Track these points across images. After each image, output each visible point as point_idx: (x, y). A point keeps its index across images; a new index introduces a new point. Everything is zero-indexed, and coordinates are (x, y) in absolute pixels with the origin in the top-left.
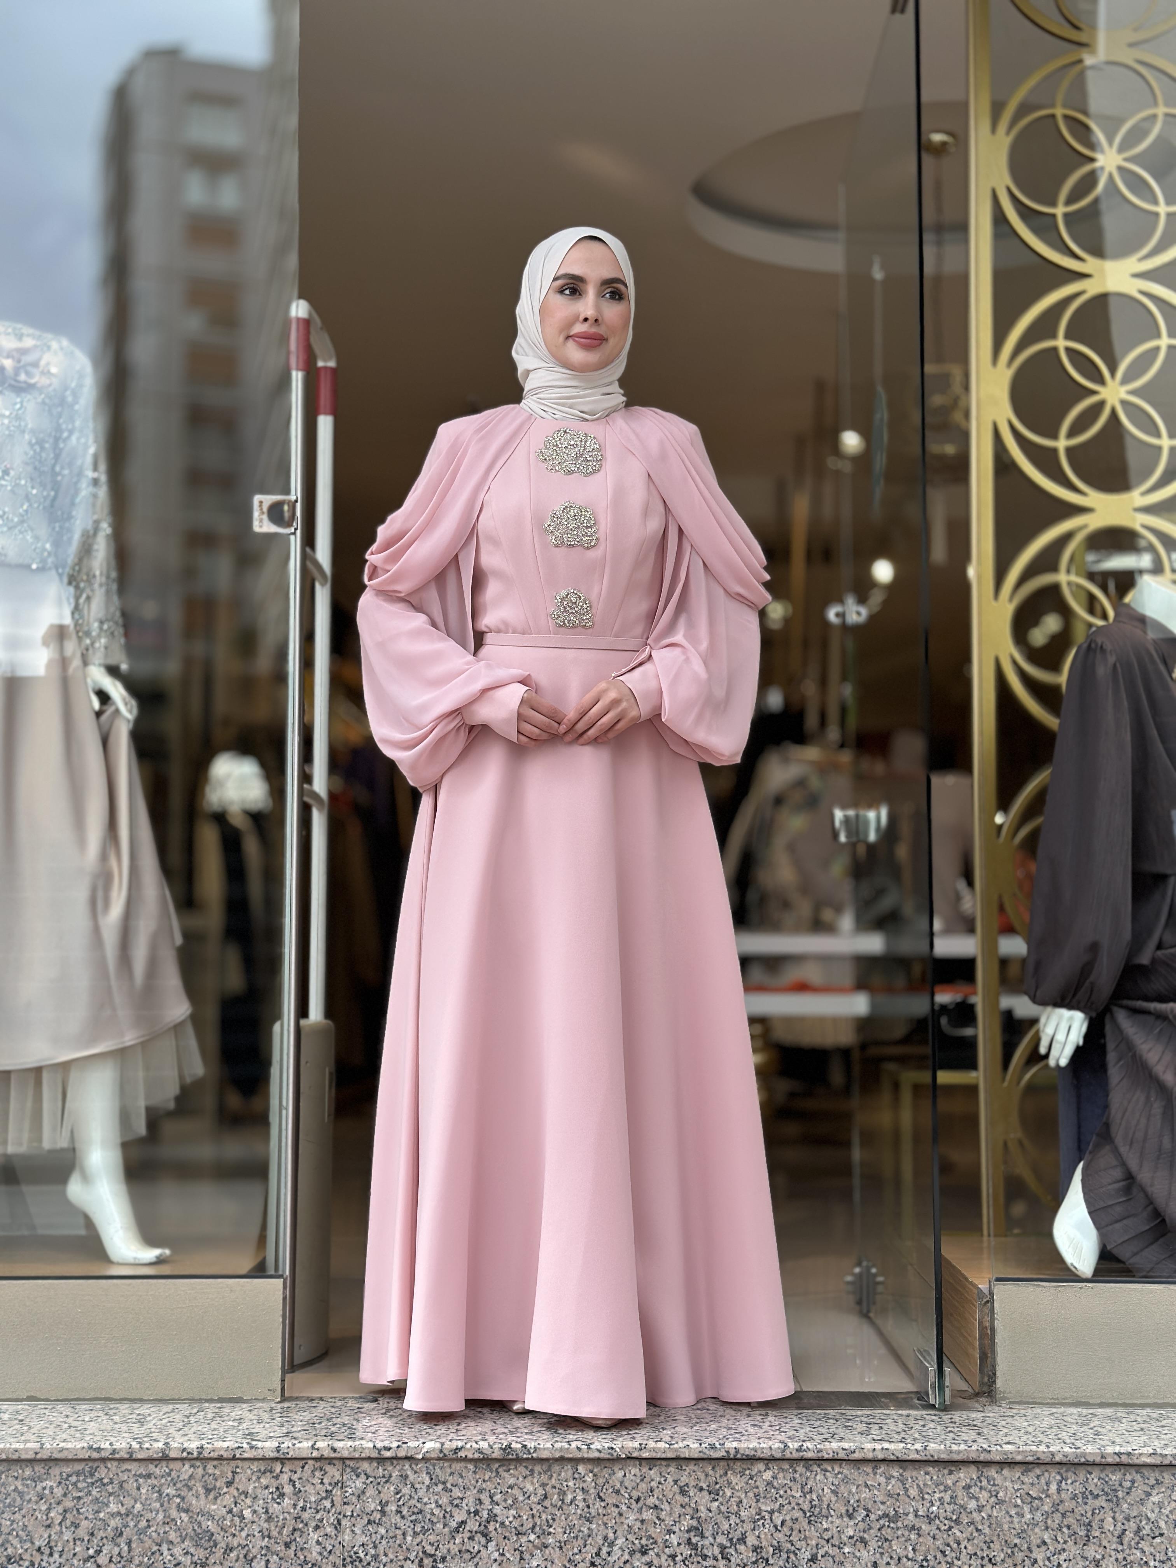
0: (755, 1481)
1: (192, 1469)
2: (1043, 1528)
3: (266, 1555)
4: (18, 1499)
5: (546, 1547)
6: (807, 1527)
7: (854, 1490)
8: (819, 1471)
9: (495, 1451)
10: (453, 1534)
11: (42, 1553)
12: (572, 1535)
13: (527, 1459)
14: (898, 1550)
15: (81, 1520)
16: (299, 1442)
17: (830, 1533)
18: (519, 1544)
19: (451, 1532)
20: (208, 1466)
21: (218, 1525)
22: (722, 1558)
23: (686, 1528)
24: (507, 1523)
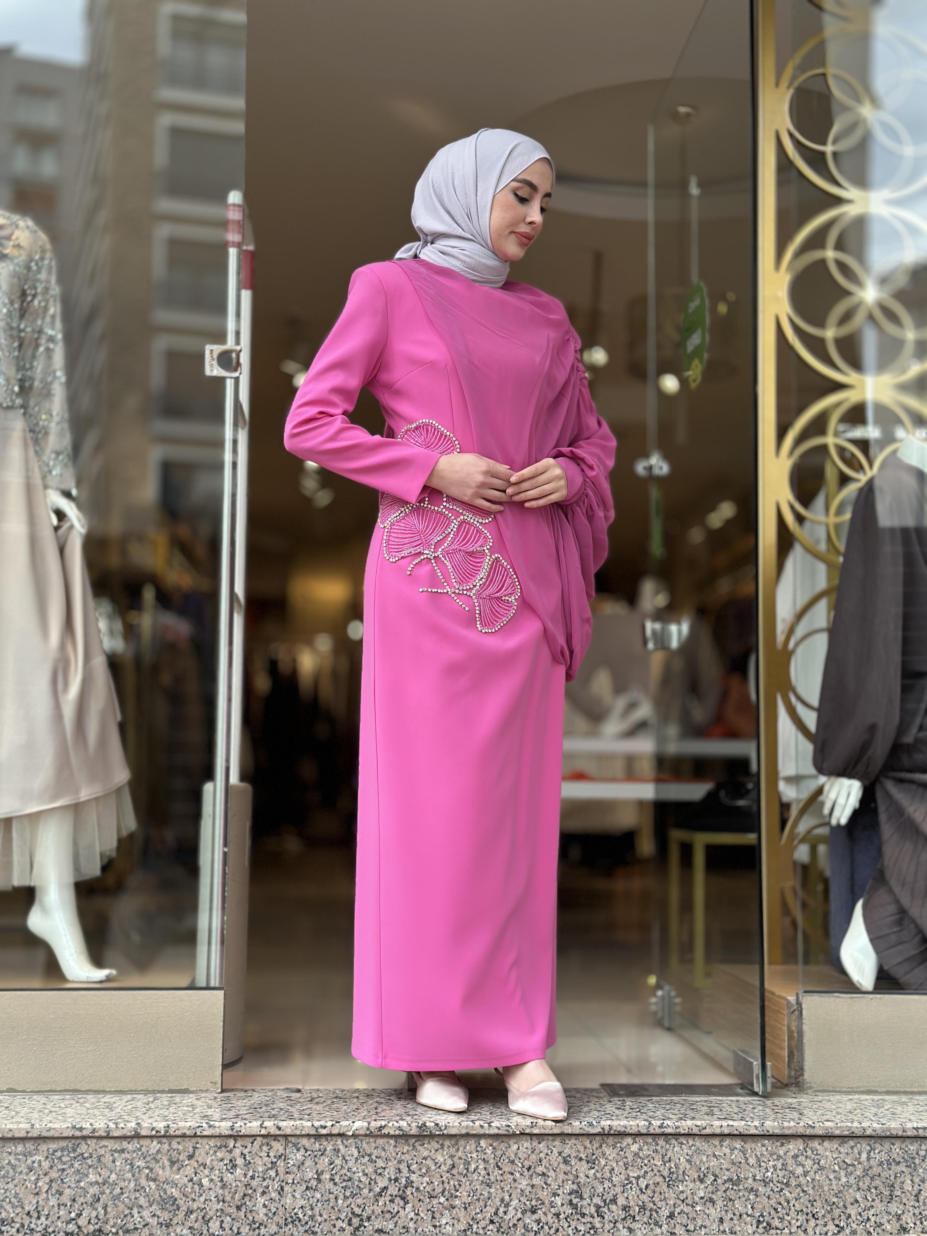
0: (625, 1152)
1: (159, 1145)
2: (856, 1189)
3: (220, 1216)
4: (11, 1171)
5: (454, 1208)
6: (666, 1190)
7: (704, 1159)
8: (676, 1143)
9: (413, 1129)
10: (377, 1197)
11: (31, 1217)
12: (475, 1197)
13: (439, 1135)
14: (740, 1208)
15: (65, 1188)
16: (250, 1122)
17: (684, 1194)
18: (431, 1206)
19: (375, 1196)
20: (173, 1143)
21: (181, 1191)
22: (598, 1216)
23: (568, 1192)
24: (422, 1188)
